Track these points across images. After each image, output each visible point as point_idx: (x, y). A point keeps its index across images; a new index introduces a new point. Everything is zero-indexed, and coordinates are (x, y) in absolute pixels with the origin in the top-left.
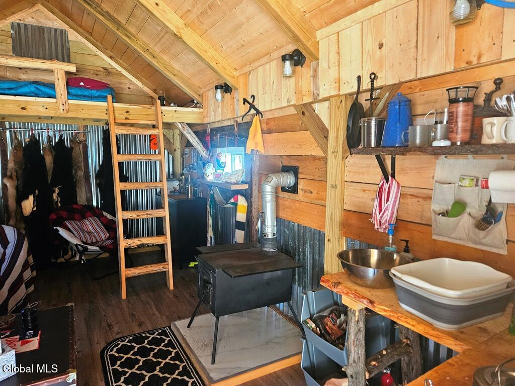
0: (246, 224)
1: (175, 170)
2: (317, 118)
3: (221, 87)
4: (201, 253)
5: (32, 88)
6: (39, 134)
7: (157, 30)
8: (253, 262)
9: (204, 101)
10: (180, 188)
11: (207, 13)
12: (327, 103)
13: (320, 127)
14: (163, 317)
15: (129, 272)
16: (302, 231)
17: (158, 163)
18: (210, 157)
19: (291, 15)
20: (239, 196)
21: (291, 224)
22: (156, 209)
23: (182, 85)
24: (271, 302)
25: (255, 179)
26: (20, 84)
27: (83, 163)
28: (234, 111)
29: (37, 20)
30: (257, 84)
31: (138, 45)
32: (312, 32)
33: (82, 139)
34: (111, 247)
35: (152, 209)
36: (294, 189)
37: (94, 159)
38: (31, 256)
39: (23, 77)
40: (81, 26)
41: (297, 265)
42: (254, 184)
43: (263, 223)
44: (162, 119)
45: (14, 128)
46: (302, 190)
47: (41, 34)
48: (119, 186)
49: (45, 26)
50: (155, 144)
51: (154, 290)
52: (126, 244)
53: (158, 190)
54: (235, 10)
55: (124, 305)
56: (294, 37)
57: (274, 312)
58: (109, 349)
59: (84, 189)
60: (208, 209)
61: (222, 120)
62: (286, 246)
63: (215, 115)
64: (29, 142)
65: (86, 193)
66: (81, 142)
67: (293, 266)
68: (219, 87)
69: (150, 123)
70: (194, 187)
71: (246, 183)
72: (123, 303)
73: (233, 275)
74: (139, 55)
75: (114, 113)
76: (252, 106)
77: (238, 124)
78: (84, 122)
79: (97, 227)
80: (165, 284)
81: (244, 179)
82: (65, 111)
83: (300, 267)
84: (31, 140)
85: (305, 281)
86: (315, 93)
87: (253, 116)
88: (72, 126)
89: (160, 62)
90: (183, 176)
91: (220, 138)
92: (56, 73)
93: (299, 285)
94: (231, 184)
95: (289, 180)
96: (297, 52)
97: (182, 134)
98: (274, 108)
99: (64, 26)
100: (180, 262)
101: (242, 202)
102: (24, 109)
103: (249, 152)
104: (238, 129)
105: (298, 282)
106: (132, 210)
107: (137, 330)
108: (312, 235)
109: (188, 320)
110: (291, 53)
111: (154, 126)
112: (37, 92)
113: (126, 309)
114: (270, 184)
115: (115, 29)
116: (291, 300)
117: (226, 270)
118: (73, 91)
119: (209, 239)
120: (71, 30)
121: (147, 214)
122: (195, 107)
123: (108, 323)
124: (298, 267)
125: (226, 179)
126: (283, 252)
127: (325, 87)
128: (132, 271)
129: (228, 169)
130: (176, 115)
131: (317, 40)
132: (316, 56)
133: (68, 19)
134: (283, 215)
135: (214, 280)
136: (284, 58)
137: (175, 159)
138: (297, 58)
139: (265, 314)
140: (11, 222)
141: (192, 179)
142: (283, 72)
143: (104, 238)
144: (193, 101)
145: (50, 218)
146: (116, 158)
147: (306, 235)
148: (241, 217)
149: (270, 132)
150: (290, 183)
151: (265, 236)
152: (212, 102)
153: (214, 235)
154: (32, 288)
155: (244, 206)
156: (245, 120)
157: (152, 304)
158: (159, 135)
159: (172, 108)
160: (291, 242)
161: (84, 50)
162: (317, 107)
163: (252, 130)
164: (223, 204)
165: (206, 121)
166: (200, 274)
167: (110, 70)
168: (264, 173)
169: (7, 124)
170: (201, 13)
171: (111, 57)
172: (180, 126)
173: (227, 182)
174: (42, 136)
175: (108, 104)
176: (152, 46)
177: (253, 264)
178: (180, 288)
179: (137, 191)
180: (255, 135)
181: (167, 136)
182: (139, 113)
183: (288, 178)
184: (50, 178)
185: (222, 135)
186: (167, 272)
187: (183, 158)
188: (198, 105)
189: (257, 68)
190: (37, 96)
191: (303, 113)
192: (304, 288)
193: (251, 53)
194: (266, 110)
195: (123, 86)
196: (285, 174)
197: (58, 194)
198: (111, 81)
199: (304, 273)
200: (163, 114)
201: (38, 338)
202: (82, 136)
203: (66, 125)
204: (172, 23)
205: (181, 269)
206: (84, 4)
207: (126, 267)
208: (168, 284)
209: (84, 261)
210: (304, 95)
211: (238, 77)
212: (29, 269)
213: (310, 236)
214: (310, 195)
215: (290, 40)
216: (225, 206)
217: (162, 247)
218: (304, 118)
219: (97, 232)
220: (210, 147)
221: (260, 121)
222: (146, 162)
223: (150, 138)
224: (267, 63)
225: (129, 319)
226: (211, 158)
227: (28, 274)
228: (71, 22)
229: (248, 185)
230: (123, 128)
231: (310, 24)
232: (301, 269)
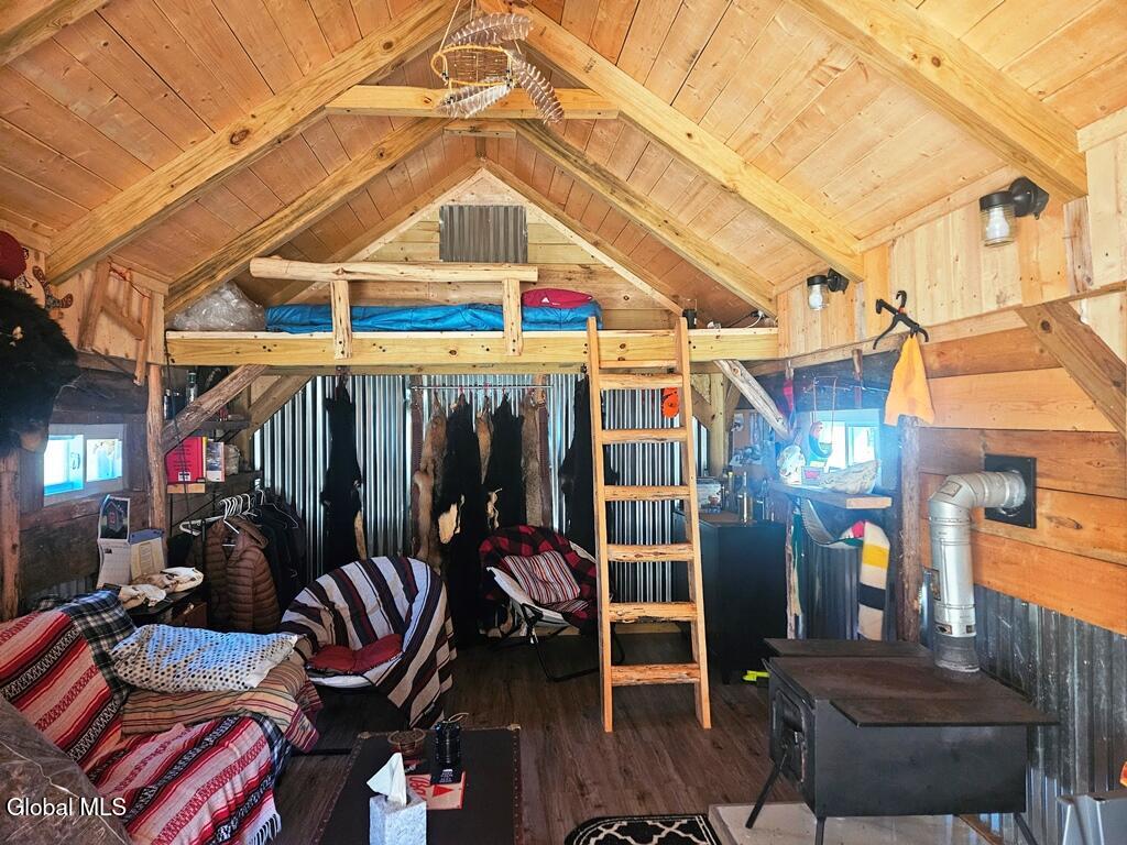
0: (887, 594)
1: (712, 460)
2: (1086, 336)
3: (822, 280)
4: (776, 654)
5: (467, 317)
6: (471, 393)
7: (686, 182)
8: (913, 694)
9: (780, 312)
10: (724, 498)
11: (793, 133)
12: (1116, 298)
13: (1099, 358)
14: (689, 788)
15: (619, 675)
16: (1053, 628)
17: (677, 445)
18: (791, 432)
19: (1004, 106)
20: (867, 524)
21: (1019, 605)
22: (672, 543)
23: (733, 283)
24: (967, 806)
25: (910, 487)
26: (449, 309)
27: (538, 446)
28: (853, 331)
29: (478, 196)
30: (913, 265)
31: (648, 217)
32: (1063, 136)
33: (540, 400)
34: (585, 616)
35: (663, 542)
36: (1024, 516)
37: (559, 437)
38: (450, 620)
39: (454, 296)
40: (548, 196)
41: (1042, 719)
42: (906, 497)
43: (935, 596)
44: (690, 355)
45: (435, 385)
46: (1050, 518)
47: (484, 216)
48: (602, 493)
49: (490, 204)
50: (671, 405)
51: (668, 724)
52: (613, 614)
53: (677, 502)
54: (859, 118)
55: (609, 745)
56: (1013, 153)
57: (973, 834)
58: (582, 837)
59: (538, 496)
60: (789, 549)
61: (823, 351)
62: (1005, 662)
63: (806, 340)
64: (456, 409)
65: (542, 504)
66: (538, 405)
67: (1029, 719)
68: (817, 280)
69: (666, 364)
70: (755, 497)
71: (883, 494)
72: (607, 741)
73: (860, 719)
74: (648, 232)
75: (599, 349)
76: (900, 316)
77: (864, 357)
78: (544, 368)
79: (559, 572)
80: (692, 713)
81: (880, 484)
82: (516, 352)
83: (1051, 724)
84: (459, 406)
85: (1067, 767)
86: (1079, 278)
87: (903, 337)
88: (523, 376)
89: (690, 243)
90: (731, 474)
91: (818, 389)
92: (506, 287)
93: (1048, 773)
94: (845, 494)
95: (1010, 491)
96: (1023, 184)
97: (730, 382)
98: (961, 317)
99: (520, 200)
100: (724, 668)
101: (874, 538)
102: (453, 352)
103: (891, 420)
104: (863, 368)
105: (1045, 764)
106: (623, 543)
107: (637, 810)
108: (1086, 640)
109: (748, 809)
110: (1006, 189)
111: (671, 371)
112: (475, 322)
113: (613, 756)
114: (953, 500)
115: (606, 194)
116: (1025, 811)
117: (838, 704)
118: (530, 315)
119: (791, 620)
120: (532, 204)
121: (656, 554)
122: (761, 325)
123: (578, 778)
124: (1043, 724)
125: (833, 484)
126: (994, 678)
127: (1109, 260)
128: (624, 674)
129: (837, 460)
130: (718, 346)
131: (1080, 151)
132: (1078, 189)
133: (526, 186)
134: (992, 580)
135: (811, 724)
136: (986, 203)
137: (713, 435)
138: (1023, 198)
139: (945, 832)
140: (422, 553)
141: (749, 480)
142: (984, 235)
143: (571, 597)
144: (755, 313)
145: (480, 550)
146: (600, 437)
147: (1065, 638)
148: (874, 573)
149: (948, 372)
150: (1012, 498)
151: (944, 630)
152: (798, 311)
153: (803, 611)
154: (449, 682)
155: (880, 550)
156: (882, 347)
157: (667, 755)
158: (682, 389)
159: (712, 332)
160: (1019, 654)
161: (550, 237)
162: (1086, 310)
163: (899, 371)
164: (826, 540)
165: (784, 353)
166: (774, 703)
167: (593, 268)
168: (932, 470)
169: (425, 379)
170: (782, 136)
171: (596, 244)
172: (726, 367)
173: (835, 491)
174: (476, 398)
175: (589, 334)
176: (674, 212)
177: (914, 699)
178: (726, 728)
179: (634, 503)
180: (907, 384)
181: (698, 387)
182: (645, 348)
183: (1003, 485)
184: (484, 474)
185: (822, 383)
186: (696, 686)
187: (731, 434)
188: (767, 320)
189: (911, 231)
190: (474, 329)
191: (1046, 326)
192: (1066, 782)
193: (898, 199)
194: (937, 322)
195: (614, 295)
196: (996, 477)
197: (495, 505)
198: (594, 288)
199: (1064, 739)
200: (692, 345)
201: (461, 785)
202: (540, 394)
203: (514, 376)
204: (717, 165)
205: (726, 682)
206: (557, 158)
207: (614, 663)
208: (698, 713)
209: (534, 640)
210: (1047, 283)
211: (863, 253)
212: (447, 644)
213: (1080, 643)
214: (1075, 533)
215: (1001, 160)
216: (831, 546)
217: (685, 628)
218: (1048, 338)
219: (560, 583)
220: (793, 409)
221: (921, 348)
222: (653, 445)
223: (662, 394)
224: (940, 216)
225: (620, 779)
226: (795, 435)
227: (444, 655)
228: (532, 191)
229: (890, 499)
230: (613, 377)
231: (1057, 117)
232: (1054, 731)
